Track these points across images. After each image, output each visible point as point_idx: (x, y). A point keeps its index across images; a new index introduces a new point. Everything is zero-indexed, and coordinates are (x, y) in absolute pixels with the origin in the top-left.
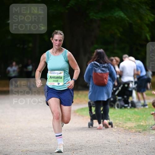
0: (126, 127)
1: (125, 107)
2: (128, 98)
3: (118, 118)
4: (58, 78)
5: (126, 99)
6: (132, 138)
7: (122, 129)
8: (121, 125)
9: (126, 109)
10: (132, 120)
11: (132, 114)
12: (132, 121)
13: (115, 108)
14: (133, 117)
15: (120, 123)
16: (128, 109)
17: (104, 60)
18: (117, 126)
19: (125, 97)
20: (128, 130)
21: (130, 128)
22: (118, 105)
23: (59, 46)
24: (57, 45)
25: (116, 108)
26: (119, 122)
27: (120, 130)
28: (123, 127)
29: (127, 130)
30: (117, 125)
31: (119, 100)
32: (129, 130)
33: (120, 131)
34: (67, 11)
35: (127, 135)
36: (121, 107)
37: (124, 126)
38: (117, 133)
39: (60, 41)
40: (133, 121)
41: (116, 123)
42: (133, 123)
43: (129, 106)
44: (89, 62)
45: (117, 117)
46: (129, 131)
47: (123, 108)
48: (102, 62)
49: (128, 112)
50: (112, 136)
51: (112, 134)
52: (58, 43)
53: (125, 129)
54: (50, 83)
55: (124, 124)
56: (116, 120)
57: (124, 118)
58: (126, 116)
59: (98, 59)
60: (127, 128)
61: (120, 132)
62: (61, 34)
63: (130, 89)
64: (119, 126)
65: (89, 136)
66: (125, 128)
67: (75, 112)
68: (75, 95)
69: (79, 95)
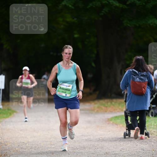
3: (152, 127)
7: (156, 137)
13: (149, 116)
15: (155, 131)
17: (143, 68)
18: (151, 134)
22: (152, 113)
23: (69, 58)
26: (153, 130)
31: (153, 108)
34: (101, 19)
39: (70, 54)
44: (127, 69)
45: (151, 125)
48: (141, 70)
59: (137, 66)
62: (70, 48)
64: (154, 135)
65: (123, 145)
67: (109, 120)
68: (109, 103)
69: (113, 103)
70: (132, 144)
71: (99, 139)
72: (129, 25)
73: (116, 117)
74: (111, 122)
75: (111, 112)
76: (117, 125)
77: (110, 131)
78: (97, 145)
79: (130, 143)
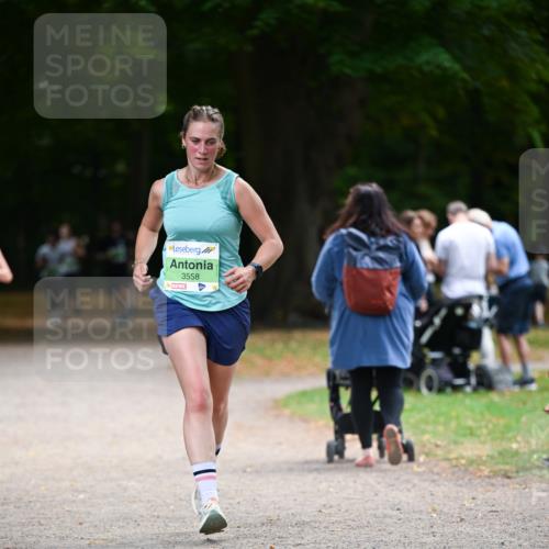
0: (457, 459)
1: (456, 388)
2: (466, 356)
3: (430, 428)
4: (198, 265)
5: (461, 360)
6: (481, 496)
7: (445, 464)
8: (439, 452)
9: (460, 396)
10: (479, 432)
11: (482, 414)
12: (479, 436)
13: (419, 390)
14: (483, 423)
15: (439, 443)
16: (465, 393)
18: (427, 455)
19: (457, 351)
20: (466, 470)
21: (471, 462)
22: (430, 379)
23: (205, 159)
24: (198, 155)
25: (424, 390)
26: (433, 441)
27: (436, 470)
28: (448, 460)
29: (463, 468)
30: (426, 450)
31: (434, 361)
32: (471, 469)
33: (438, 474)
35: (461, 486)
36: (442, 387)
37: (452, 456)
38: (425, 480)
39: (210, 141)
40: (482, 439)
41: (424, 446)
42: (484, 443)
43: (468, 384)
45: (427, 423)
46: (471, 473)
47: (449, 390)
49: (466, 406)
50: (409, 490)
51: (408, 481)
52: (202, 150)
53: (456, 466)
54: (170, 282)
55: (452, 447)
56: (424, 432)
57: (453, 424)
58: (457, 418)
60: (463, 462)
61: (436, 477)
62: (213, 120)
63: (473, 325)
64: (436, 455)
66: (454, 462)
67: (278, 405)
68: (279, 346)
69: (294, 345)
70: (360, 488)
71: (245, 471)
72: (348, 71)
73: (304, 394)
74: (287, 412)
75: (285, 376)
76: (305, 420)
77: (280, 444)
78: (237, 491)
79: (351, 484)
